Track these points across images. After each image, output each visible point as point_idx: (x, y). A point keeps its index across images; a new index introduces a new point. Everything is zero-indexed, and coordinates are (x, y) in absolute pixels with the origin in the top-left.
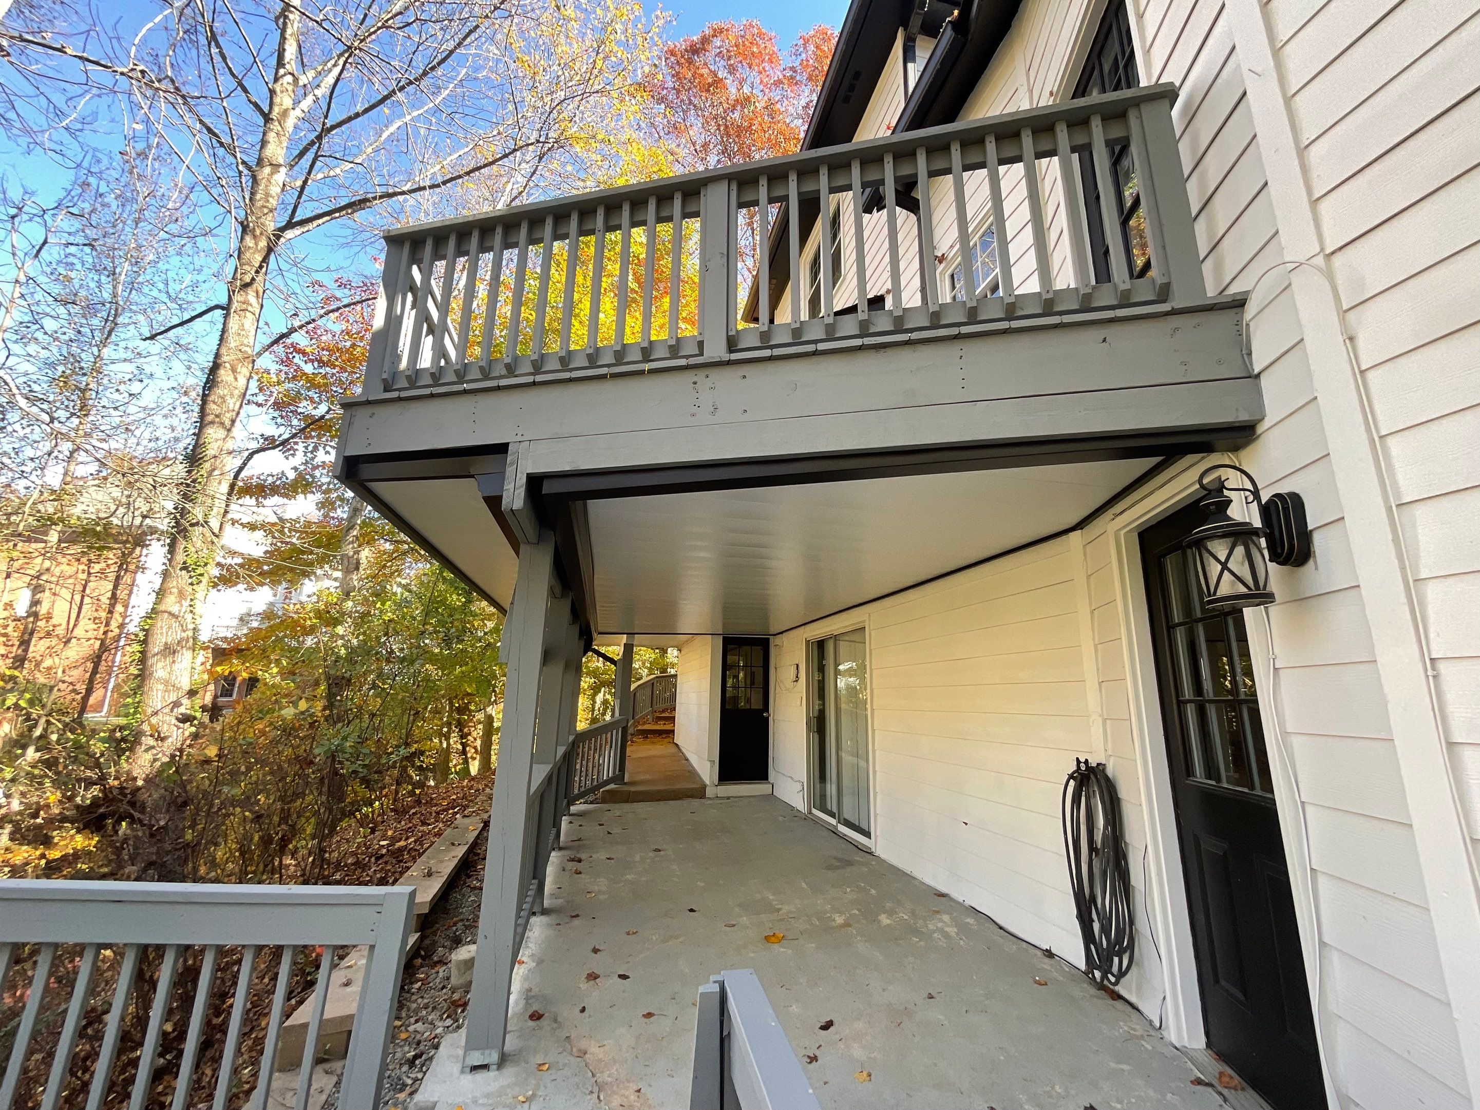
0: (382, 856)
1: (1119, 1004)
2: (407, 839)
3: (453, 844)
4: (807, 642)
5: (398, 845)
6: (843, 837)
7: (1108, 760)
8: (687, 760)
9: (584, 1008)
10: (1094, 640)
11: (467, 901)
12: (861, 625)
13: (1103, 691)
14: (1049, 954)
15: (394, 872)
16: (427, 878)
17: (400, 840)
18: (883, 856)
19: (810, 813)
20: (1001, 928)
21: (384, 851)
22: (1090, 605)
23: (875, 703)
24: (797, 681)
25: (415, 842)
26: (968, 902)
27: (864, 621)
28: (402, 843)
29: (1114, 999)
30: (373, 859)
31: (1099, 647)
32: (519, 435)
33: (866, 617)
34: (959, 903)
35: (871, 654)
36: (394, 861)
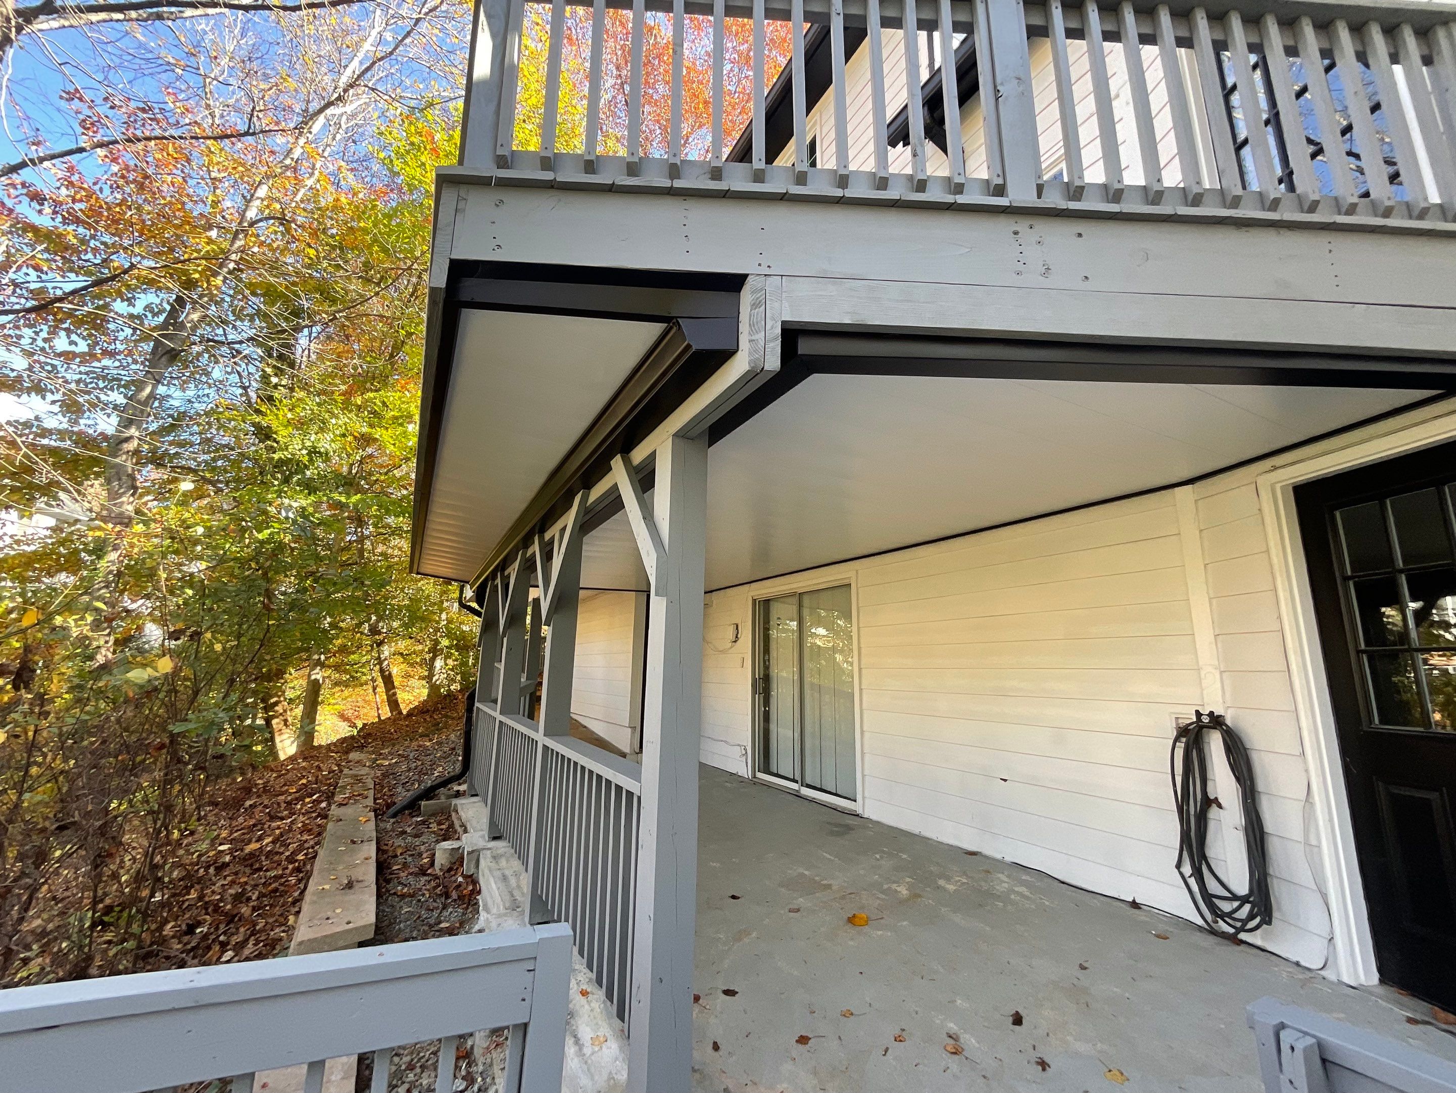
0: (225, 865)
1: (1243, 947)
2: (260, 839)
3: (353, 842)
4: (754, 601)
5: (249, 848)
6: (812, 801)
7: (1226, 712)
8: (585, 727)
9: (715, 1043)
10: (1208, 593)
11: (400, 914)
12: (846, 582)
13: (1219, 645)
14: (1135, 905)
15: (257, 885)
16: (347, 891)
17: (250, 842)
18: (874, 817)
19: (755, 777)
20: (1063, 883)
21: (227, 858)
22: (1204, 559)
23: (863, 662)
24: (735, 642)
25: (273, 842)
26: (1009, 859)
27: (849, 578)
28: (254, 846)
29: (1238, 945)
30: (212, 870)
31: (1214, 601)
32: (764, 266)
33: (852, 574)
34: (997, 860)
35: (858, 613)
36: (248, 870)
